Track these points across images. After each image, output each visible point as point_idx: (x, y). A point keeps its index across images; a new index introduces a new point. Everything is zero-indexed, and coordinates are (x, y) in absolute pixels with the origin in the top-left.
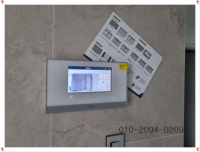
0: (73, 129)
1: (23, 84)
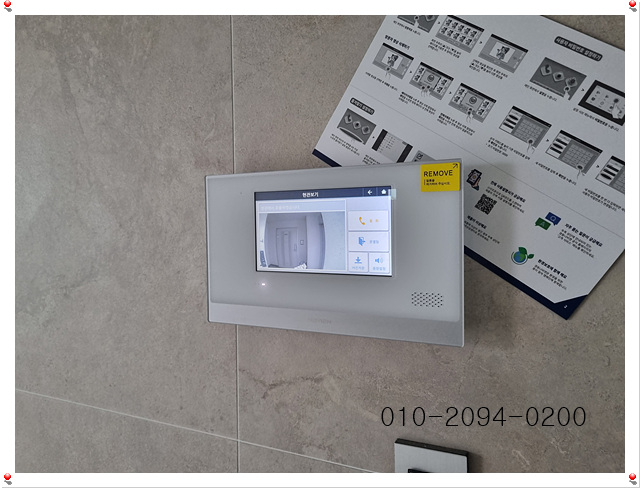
0: (290, 383)
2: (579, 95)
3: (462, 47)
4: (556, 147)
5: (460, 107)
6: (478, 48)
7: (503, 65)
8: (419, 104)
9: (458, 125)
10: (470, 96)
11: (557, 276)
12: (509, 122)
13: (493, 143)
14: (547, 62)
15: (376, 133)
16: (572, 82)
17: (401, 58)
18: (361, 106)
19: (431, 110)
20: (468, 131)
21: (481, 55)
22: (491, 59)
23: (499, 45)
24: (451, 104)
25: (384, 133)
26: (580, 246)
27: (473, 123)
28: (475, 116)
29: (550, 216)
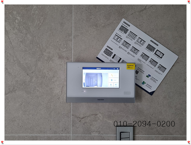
0: (88, 117)
1: (52, 80)
2: (154, 52)
3: (133, 38)
4: (150, 61)
5: (132, 51)
6: (136, 40)
7: (141, 44)
8: (123, 49)
9: (132, 55)
10: (134, 49)
11: (150, 87)
12: (142, 55)
13: (139, 59)
14: (149, 45)
15: (113, 55)
16: (153, 49)
17: (119, 38)
18: (110, 48)
19: (126, 51)
20: (134, 56)
21: (137, 41)
22: (139, 42)
23: (140, 40)
24: (130, 50)
25: (115, 55)
26: (154, 81)
27: (135, 55)
28: (135, 53)
29: (149, 75)
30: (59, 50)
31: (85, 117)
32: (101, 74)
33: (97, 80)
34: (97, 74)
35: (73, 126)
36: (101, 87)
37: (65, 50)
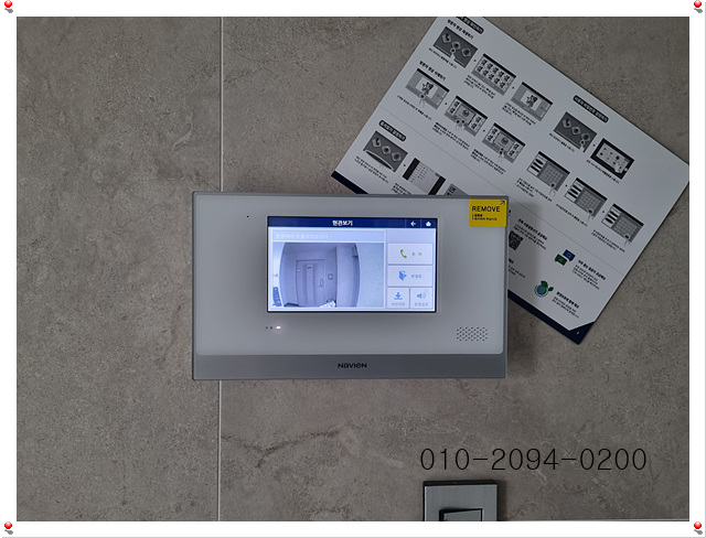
4: (572, 192)
5: (493, 146)
10: (502, 136)
14: (568, 117)
15: (407, 162)
16: (586, 137)
19: (465, 145)
21: (513, 100)
22: (522, 105)
23: (529, 94)
24: (484, 141)
25: (416, 163)
26: (589, 280)
29: (567, 253)
30: (161, 138)
31: (284, 444)
32: (354, 247)
33: (334, 278)
34: (333, 250)
35: (228, 485)
36: (354, 305)
37: (187, 137)
